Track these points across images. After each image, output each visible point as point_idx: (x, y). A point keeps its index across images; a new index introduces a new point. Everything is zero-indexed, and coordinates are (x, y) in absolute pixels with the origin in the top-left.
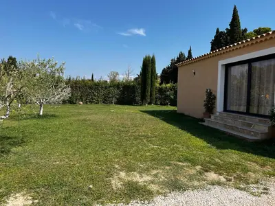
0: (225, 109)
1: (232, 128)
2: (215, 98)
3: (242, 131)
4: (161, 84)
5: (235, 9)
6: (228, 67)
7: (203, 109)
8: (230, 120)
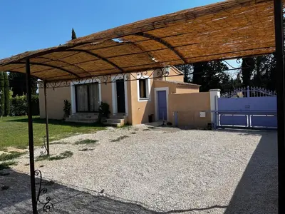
0: (77, 111)
1: (82, 120)
2: (70, 105)
3: (87, 120)
4: (14, 96)
5: (73, 31)
6: (76, 86)
7: (64, 113)
8: (80, 116)
